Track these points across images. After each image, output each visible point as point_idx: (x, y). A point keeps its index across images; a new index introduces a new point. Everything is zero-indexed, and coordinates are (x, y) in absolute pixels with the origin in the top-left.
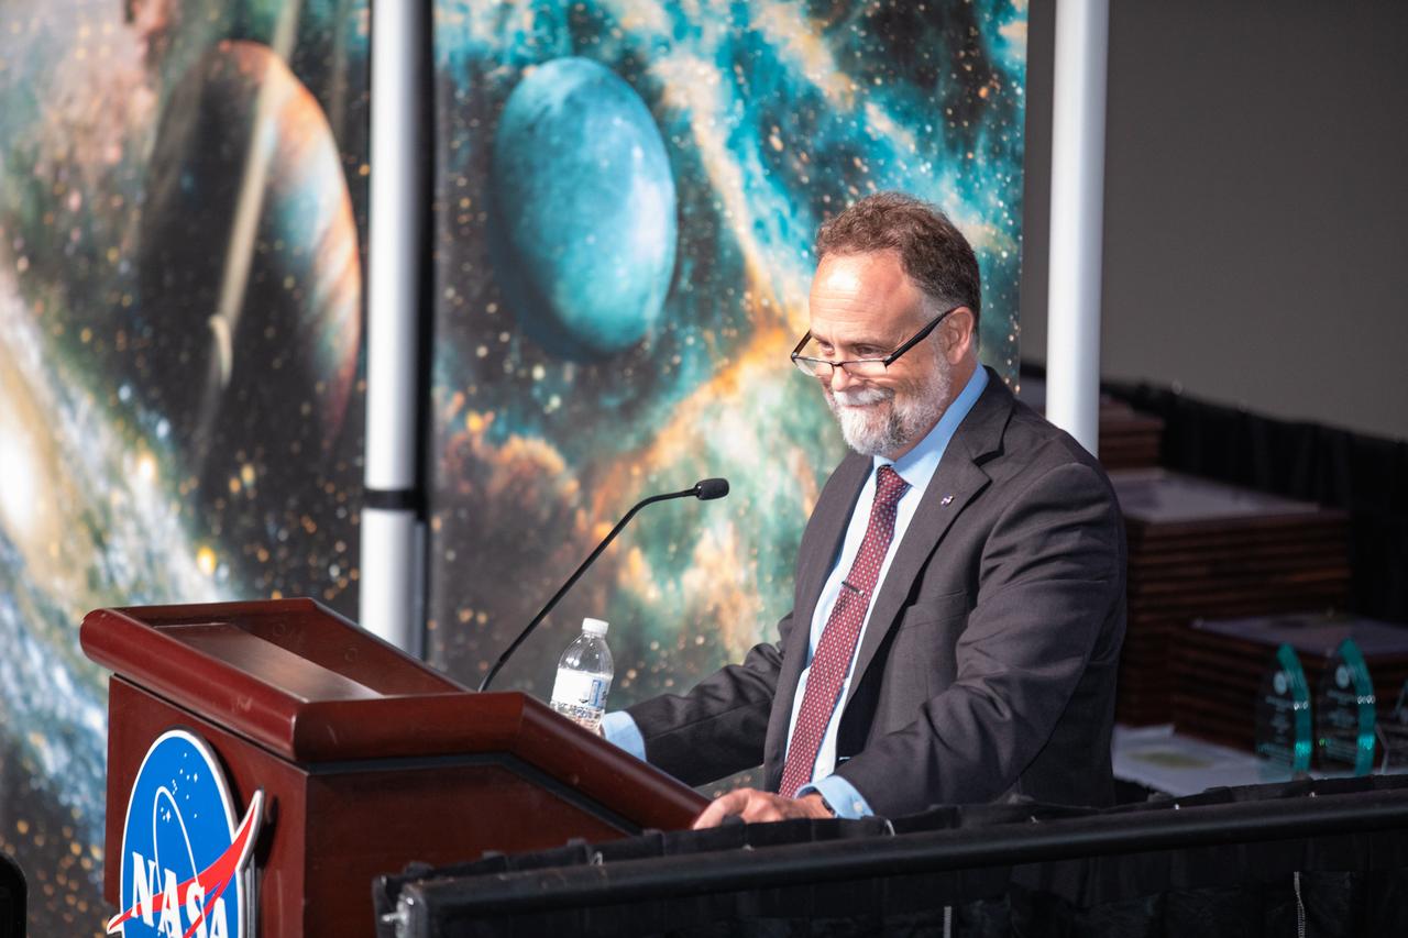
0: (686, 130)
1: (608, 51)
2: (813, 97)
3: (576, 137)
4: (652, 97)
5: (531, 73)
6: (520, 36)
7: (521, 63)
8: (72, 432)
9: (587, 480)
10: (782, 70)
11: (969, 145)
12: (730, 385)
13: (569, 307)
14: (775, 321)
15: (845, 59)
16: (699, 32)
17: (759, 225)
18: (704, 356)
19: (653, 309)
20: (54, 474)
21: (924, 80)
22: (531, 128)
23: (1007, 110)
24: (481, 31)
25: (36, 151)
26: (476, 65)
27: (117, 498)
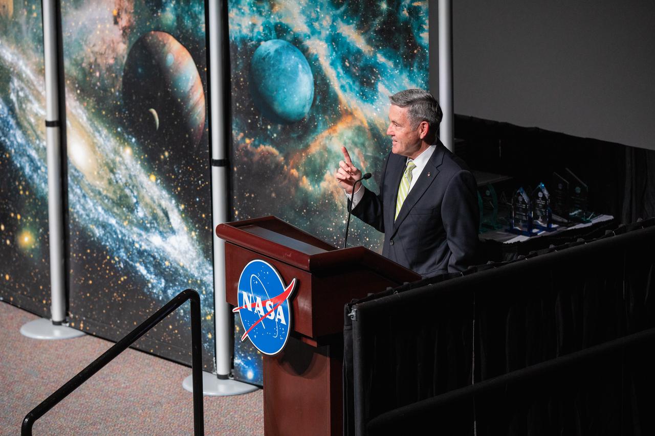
0: (317, 60)
1: (289, 38)
2: (359, 52)
3: (280, 62)
4: (305, 51)
5: (263, 43)
6: (259, 33)
7: (259, 41)
8: (100, 140)
9: (287, 157)
10: (349, 44)
11: (412, 66)
12: (335, 131)
13: (279, 109)
14: (349, 113)
15: (369, 42)
16: (320, 33)
17: (342, 87)
18: (325, 123)
19: (307, 109)
20: (95, 152)
21: (396, 48)
22: (264, 59)
23: (423, 56)
24: (245, 31)
25: (82, 59)
26: (244, 41)
27: (118, 159)
